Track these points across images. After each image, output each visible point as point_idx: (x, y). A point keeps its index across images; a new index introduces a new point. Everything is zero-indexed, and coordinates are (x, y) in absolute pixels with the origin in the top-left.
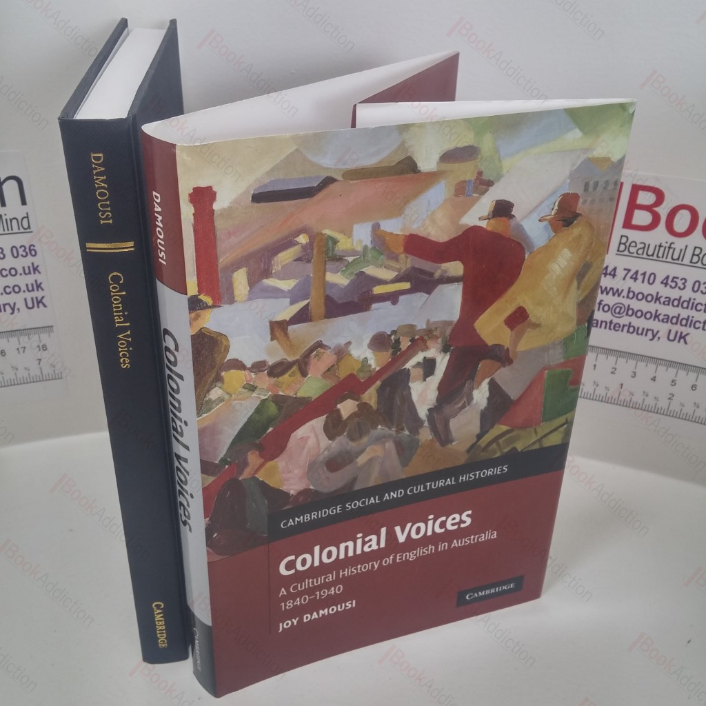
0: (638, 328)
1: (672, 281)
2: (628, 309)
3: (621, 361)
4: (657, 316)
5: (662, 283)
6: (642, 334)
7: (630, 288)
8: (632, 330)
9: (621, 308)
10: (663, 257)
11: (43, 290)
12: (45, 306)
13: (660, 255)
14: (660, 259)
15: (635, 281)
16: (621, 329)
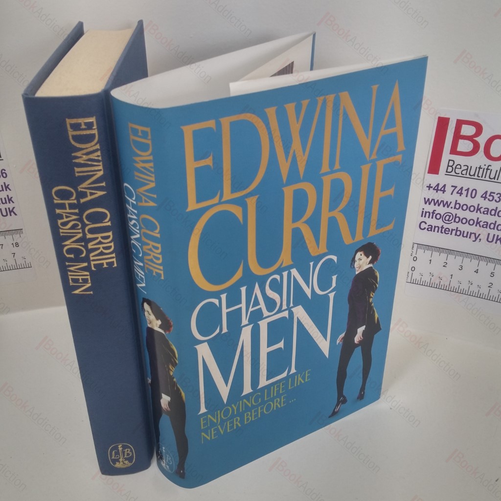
0: (464, 232)
1: (490, 196)
2: (456, 217)
3: (451, 257)
4: (478, 223)
5: (482, 197)
6: (467, 237)
7: (456, 201)
8: (458, 233)
9: (450, 216)
10: (482, 177)
11: (13, 202)
12: (16, 214)
13: (480, 175)
14: (480, 178)
15: (460, 195)
16: (450, 233)
